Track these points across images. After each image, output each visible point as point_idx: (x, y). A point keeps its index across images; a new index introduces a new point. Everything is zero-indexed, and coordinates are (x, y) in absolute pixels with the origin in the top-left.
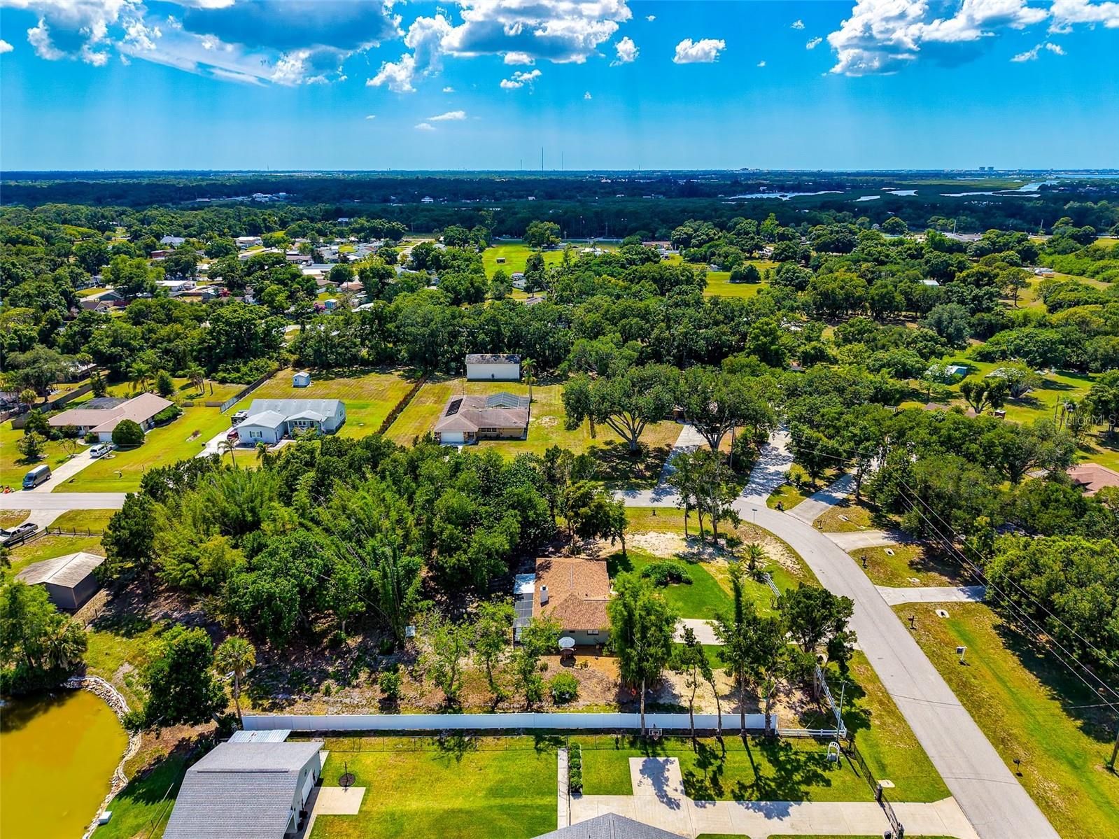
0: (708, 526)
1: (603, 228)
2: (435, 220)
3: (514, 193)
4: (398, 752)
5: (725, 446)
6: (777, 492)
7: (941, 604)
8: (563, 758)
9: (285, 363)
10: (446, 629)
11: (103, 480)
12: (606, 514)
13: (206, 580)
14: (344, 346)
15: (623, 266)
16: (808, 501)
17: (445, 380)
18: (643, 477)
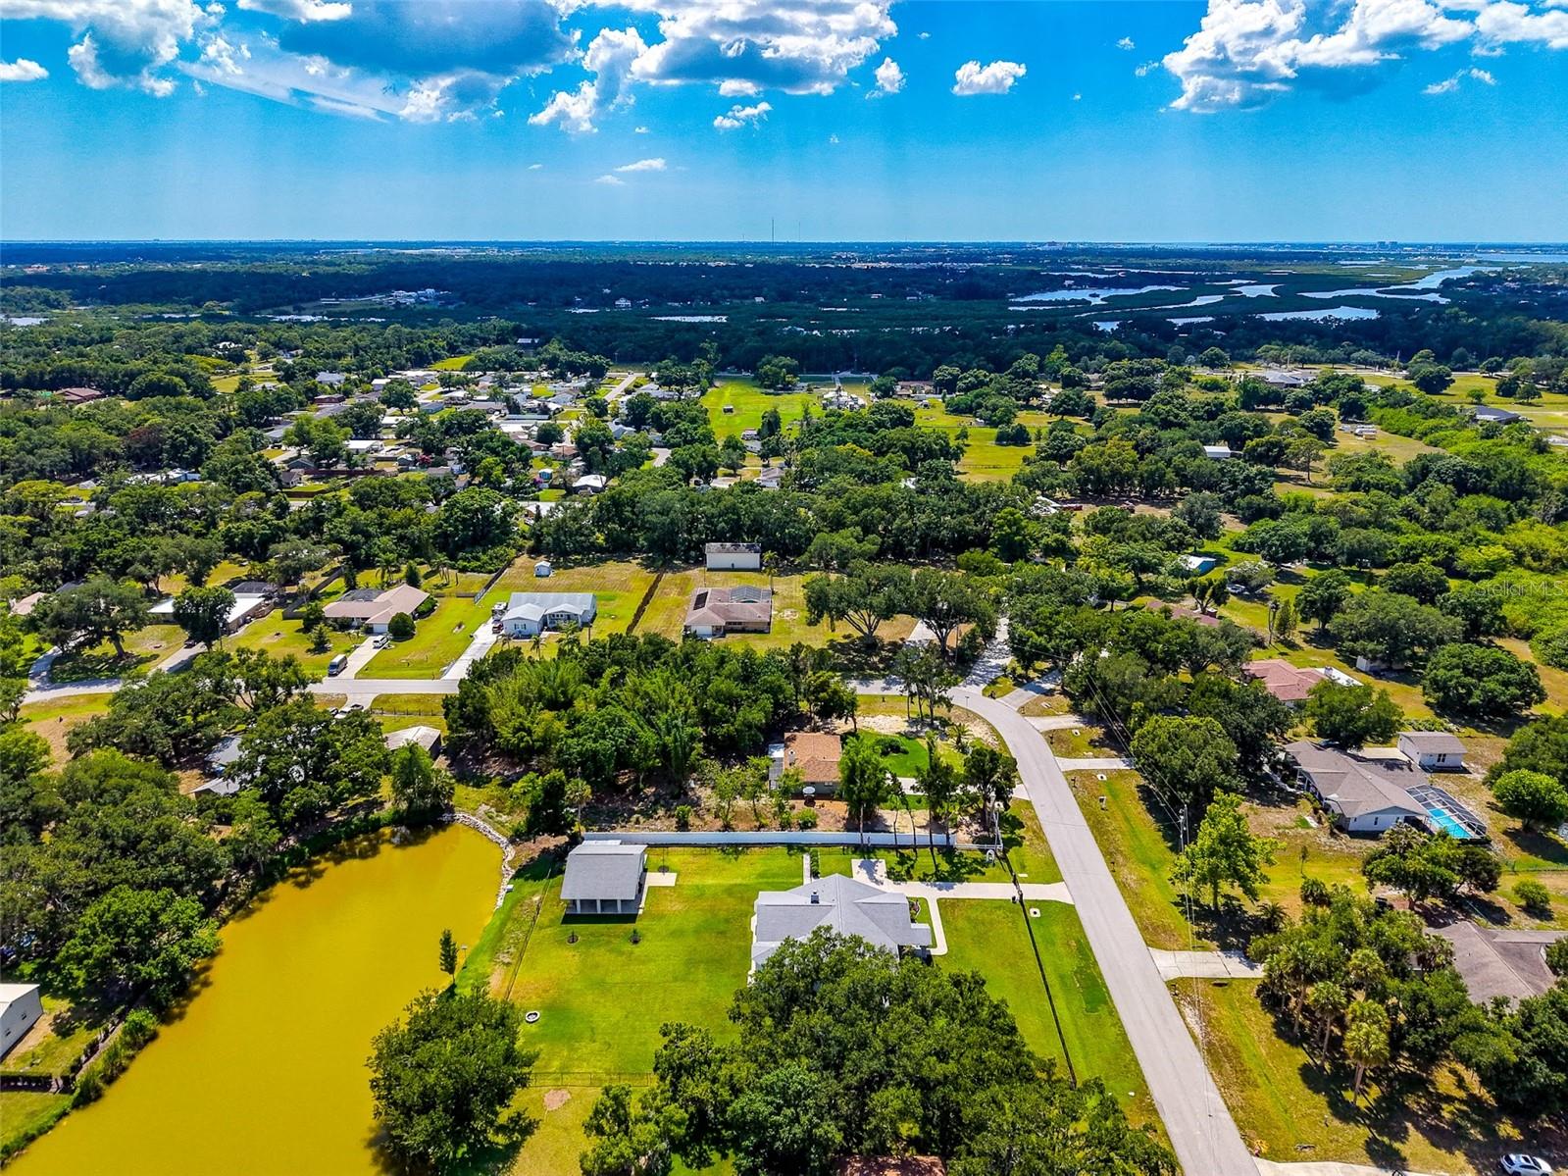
0: (926, 710)
1: (852, 359)
2: (641, 347)
3: (737, 292)
4: (695, 855)
5: (952, 642)
6: (993, 683)
7: (1102, 771)
8: (807, 859)
9: (520, 549)
10: (725, 774)
11: (394, 668)
12: (840, 698)
13: (538, 744)
14: (582, 535)
15: (871, 430)
16: (1019, 690)
17: (685, 569)
18: (877, 669)
